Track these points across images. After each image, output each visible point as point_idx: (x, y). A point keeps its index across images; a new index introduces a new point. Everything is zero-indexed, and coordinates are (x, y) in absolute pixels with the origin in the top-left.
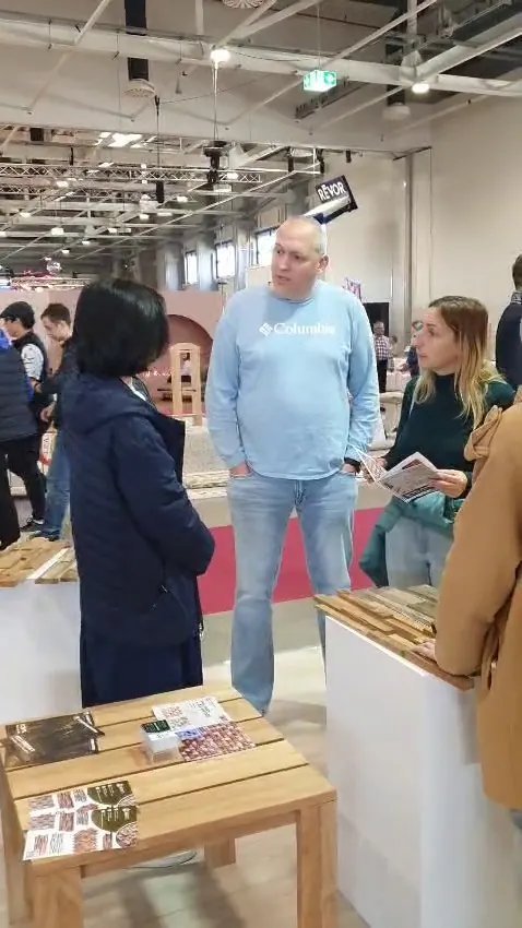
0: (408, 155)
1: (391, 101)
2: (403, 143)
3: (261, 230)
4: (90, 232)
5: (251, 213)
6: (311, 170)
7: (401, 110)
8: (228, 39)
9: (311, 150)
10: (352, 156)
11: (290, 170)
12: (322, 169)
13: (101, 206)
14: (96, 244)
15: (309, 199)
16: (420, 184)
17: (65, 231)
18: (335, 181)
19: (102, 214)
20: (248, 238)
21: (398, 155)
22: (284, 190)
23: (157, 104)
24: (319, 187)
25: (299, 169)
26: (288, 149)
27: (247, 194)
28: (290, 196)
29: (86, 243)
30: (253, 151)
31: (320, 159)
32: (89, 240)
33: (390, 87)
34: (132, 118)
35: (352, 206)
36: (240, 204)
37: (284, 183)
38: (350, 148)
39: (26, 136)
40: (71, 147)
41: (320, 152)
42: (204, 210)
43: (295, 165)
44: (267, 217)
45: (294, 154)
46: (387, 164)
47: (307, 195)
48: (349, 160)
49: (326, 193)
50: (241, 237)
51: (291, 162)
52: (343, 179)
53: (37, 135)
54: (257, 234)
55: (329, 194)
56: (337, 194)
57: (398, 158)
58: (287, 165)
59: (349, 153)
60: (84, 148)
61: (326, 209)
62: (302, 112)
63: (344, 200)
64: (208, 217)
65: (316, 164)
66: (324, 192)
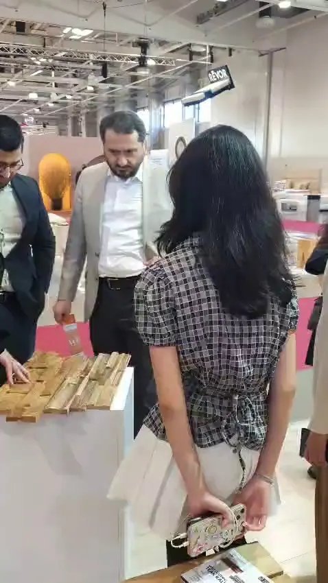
0: (270, 53)
1: (262, 14)
2: (267, 45)
3: (167, 100)
4: (54, 97)
5: (161, 88)
6: (205, 60)
7: (268, 21)
9: (205, 46)
10: (233, 53)
11: (191, 59)
12: (212, 60)
13: (62, 80)
14: (56, 106)
15: (202, 80)
16: (277, 72)
17: (39, 96)
18: (221, 68)
19: (64, 85)
20: (158, 106)
21: (263, 53)
22: (184, 74)
23: (105, 8)
24: (210, 72)
25: (196, 60)
26: (190, 45)
27: (160, 75)
28: (187, 78)
29: (51, 105)
30: (165, 45)
31: (211, 53)
32: (54, 103)
33: (263, 4)
34: (86, 18)
35: (231, 86)
36: (153, 82)
37: (184, 70)
38: (231, 46)
39: (14, 29)
40: (44, 38)
41: (211, 48)
43: (194, 57)
44: (172, 91)
45: (194, 49)
46: (256, 58)
47: (199, 78)
48: (230, 55)
49: (214, 76)
50: (154, 104)
51: (192, 55)
52: (226, 68)
53: (21, 27)
54: (164, 103)
55: (216, 77)
56: (222, 77)
57: (262, 55)
58: (188, 56)
59: (231, 50)
60: (53, 39)
61: (213, 87)
62: (201, 19)
63: (226, 82)
64: (132, 90)
65: (208, 57)
66: (212, 76)
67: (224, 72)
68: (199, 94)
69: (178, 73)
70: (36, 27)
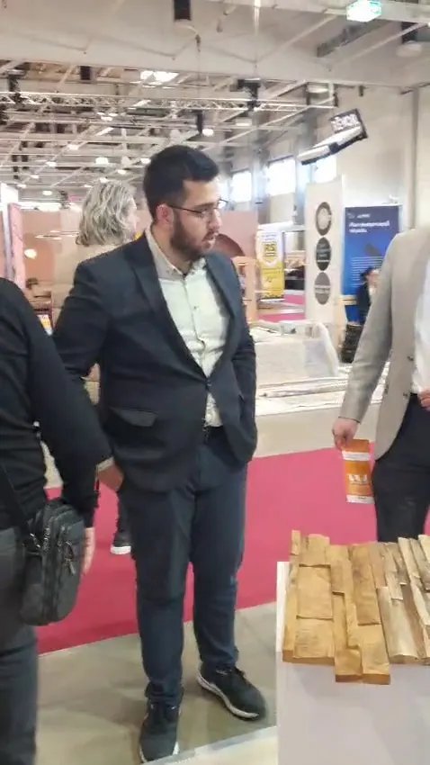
0: (414, 91)
1: (406, 39)
2: (411, 80)
3: (273, 159)
4: (126, 162)
5: (265, 144)
6: (327, 104)
7: (415, 48)
9: (326, 85)
10: (365, 91)
11: (308, 103)
12: (336, 103)
13: (138, 139)
14: (130, 173)
15: (319, 131)
16: (425, 116)
17: (110, 162)
18: (348, 114)
19: (139, 147)
20: (261, 168)
21: (405, 90)
22: (298, 122)
23: (198, 42)
24: (333, 119)
25: (317, 105)
26: (305, 86)
27: (264, 127)
28: (301, 129)
29: (122, 172)
30: (274, 87)
31: (335, 94)
32: (127, 169)
33: (406, 25)
34: (173, 56)
35: (363, 136)
36: (255, 137)
37: (296, 119)
38: (365, 83)
39: (77, 77)
40: (116, 85)
41: (336, 86)
42: (224, 143)
43: (312, 101)
44: (282, 146)
45: (311, 90)
46: (395, 98)
47: (316, 127)
48: (362, 95)
49: (339, 124)
50: (257, 164)
51: (309, 97)
52: (356, 112)
53: (86, 73)
54: (269, 163)
55: (342, 125)
56: (350, 125)
57: (404, 93)
58: (305, 100)
59: (361, 89)
60: (129, 86)
61: (339, 138)
62: (323, 50)
63: (356, 130)
64: (227, 148)
65: (331, 99)
66: (337, 123)
67: (353, 117)
68: (322, 147)
69: (288, 124)
70: (105, 73)
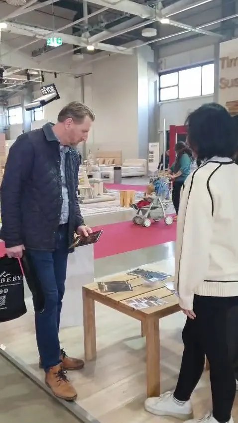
0: (82, 76)
1: (75, 52)
2: (79, 71)
3: (10, 106)
5: (5, 98)
6: (38, 80)
7: (80, 56)
8: (6, 19)
9: (38, 71)
10: (57, 75)
11: (28, 79)
12: (43, 80)
15: (34, 93)
16: (88, 89)
18: (50, 86)
20: (4, 109)
21: (77, 76)
22: (22, 88)
24: (42, 88)
25: (32, 80)
26: (27, 70)
27: (4, 89)
28: (25, 91)
30: (9, 69)
31: (42, 76)
33: (75, 46)
35: (57, 97)
37: (22, 86)
38: (56, 71)
41: (42, 72)
43: (30, 78)
44: (14, 100)
45: (30, 72)
46: (72, 79)
47: (33, 91)
48: (56, 77)
49: (45, 91)
51: (29, 76)
52: (53, 85)
54: (8, 109)
55: (47, 91)
56: (51, 91)
57: (77, 77)
58: (26, 77)
59: (55, 74)
61: (45, 98)
62: (35, 54)
63: (53, 94)
65: (40, 77)
66: (44, 90)
67: (52, 88)
68: (36, 102)
69: (18, 88)
